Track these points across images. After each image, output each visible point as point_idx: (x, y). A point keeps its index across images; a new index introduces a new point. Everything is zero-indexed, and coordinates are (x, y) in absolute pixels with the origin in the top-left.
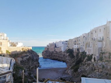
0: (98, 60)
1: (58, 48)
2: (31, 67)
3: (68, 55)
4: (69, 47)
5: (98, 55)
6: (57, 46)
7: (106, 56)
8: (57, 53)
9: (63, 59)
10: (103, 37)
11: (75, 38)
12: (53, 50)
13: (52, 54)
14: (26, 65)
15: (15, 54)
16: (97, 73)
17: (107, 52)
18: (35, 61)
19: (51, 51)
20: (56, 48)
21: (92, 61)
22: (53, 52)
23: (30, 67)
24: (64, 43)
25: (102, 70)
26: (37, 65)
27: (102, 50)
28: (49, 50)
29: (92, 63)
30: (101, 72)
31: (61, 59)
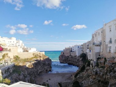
0: (95, 66)
1: (73, 53)
2: (40, 71)
3: (81, 59)
4: (83, 51)
5: (95, 60)
6: (73, 51)
7: (101, 61)
8: (72, 57)
9: (77, 64)
10: (101, 41)
11: (88, 42)
12: (68, 55)
13: (67, 58)
14: (34, 69)
15: (25, 59)
16: (91, 79)
17: (103, 58)
18: (46, 66)
19: (67, 55)
20: (71, 53)
21: (90, 67)
22: (68, 57)
23: (38, 71)
24: (80, 47)
25: (95, 76)
26: (48, 70)
27: (100, 55)
28: (65, 54)
29: (89, 69)
30: (94, 79)
31: (76, 64)
